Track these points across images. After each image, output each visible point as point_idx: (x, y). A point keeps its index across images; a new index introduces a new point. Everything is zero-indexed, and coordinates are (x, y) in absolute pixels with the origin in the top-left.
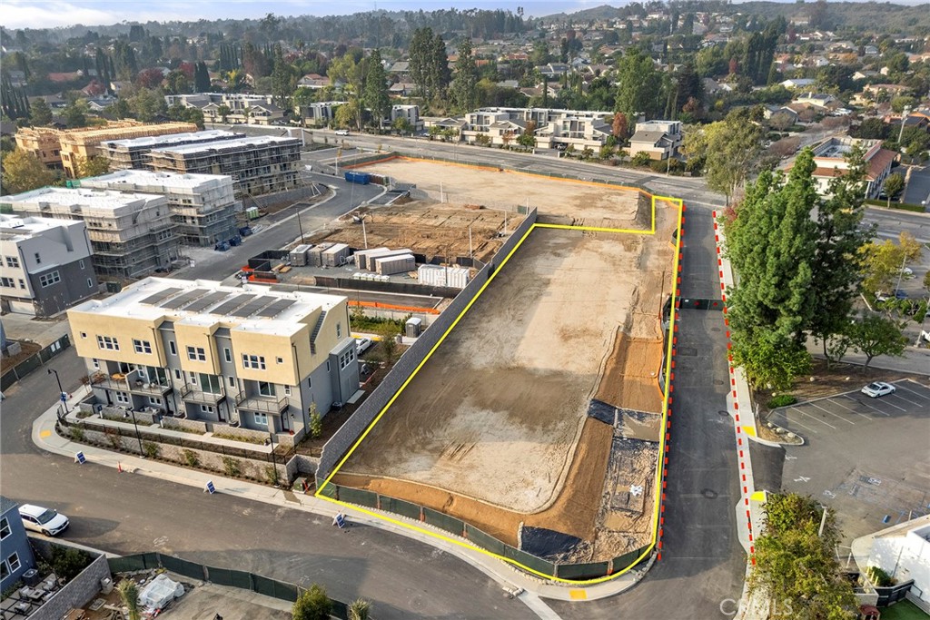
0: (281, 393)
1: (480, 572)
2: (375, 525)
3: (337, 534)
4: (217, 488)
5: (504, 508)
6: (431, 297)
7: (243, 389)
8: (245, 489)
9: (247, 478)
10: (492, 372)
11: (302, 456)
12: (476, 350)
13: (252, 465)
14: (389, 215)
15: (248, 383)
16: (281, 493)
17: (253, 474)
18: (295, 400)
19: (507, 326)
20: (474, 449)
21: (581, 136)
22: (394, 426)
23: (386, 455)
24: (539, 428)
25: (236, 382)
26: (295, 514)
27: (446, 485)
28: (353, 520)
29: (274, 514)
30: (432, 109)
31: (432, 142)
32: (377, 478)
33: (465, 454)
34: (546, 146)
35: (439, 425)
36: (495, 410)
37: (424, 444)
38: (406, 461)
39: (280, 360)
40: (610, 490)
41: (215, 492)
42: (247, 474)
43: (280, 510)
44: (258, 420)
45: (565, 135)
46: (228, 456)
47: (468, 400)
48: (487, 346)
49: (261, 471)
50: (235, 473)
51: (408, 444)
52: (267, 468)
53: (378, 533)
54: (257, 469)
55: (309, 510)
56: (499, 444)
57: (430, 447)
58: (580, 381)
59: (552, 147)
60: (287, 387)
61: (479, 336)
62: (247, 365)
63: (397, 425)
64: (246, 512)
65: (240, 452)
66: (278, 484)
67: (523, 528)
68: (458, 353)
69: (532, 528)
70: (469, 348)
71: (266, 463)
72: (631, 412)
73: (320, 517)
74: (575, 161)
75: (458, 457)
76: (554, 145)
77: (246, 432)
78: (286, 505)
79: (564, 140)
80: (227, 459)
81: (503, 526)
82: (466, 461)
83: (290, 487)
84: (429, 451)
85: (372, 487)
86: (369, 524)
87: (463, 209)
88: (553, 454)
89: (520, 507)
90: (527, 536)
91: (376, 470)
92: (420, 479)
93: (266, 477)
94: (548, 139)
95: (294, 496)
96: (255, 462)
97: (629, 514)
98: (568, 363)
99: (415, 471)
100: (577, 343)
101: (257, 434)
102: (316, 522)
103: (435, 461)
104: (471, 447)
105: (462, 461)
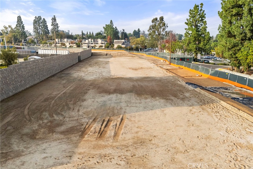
10: (102, 80)
12: (84, 75)
19: (98, 69)
21: (97, 44)
36: (122, 93)
37: (54, 127)
48: (91, 74)
58: (164, 78)
61: (83, 72)
70: (79, 75)
76: (89, 47)
79: (92, 45)
82: (126, 135)
94: (86, 45)
98: (147, 75)
104: (119, 119)
105: (120, 137)
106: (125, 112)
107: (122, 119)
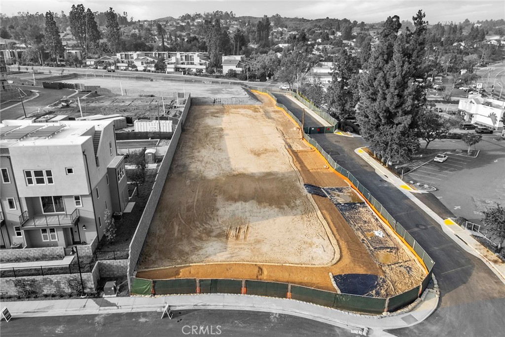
0: (70, 206)
1: (322, 323)
2: (203, 308)
3: (171, 326)
4: (13, 314)
5: (308, 266)
6: (150, 140)
7: (25, 209)
8: (48, 308)
9: (46, 296)
10: (224, 179)
11: (105, 262)
12: (202, 169)
13: (51, 281)
14: (87, 103)
15: (31, 201)
16: (91, 302)
17: (53, 290)
18: (87, 209)
19: (214, 153)
20: (250, 229)
21: (192, 64)
22: (172, 225)
23: (180, 247)
24: (285, 206)
25: (16, 203)
26: (116, 318)
27: (249, 259)
28: (178, 308)
29: (93, 324)
30: (90, 55)
31: (97, 70)
32: (184, 267)
33: (246, 233)
34: (172, 70)
35: (211, 218)
36: (246, 201)
37: (209, 233)
38: (201, 248)
39: (70, 171)
40: (362, 237)
41: (13, 319)
42: (45, 292)
43: (97, 319)
44: (46, 238)
45: (182, 64)
46: (20, 278)
47: (220, 199)
48: (209, 166)
49: (62, 285)
50: (31, 294)
51: (194, 236)
52: (69, 281)
53: (210, 314)
54: (57, 284)
55: (129, 311)
56: (266, 222)
57: (214, 234)
58: (287, 175)
59: (176, 71)
60: (77, 198)
61: (199, 161)
62: (30, 182)
63: (175, 223)
64: (59, 330)
65: (33, 272)
66: (84, 294)
67: (334, 277)
68: (190, 172)
69: (340, 276)
70: (196, 168)
71: (68, 276)
72: (332, 188)
73: (144, 314)
74: (193, 77)
75: (242, 236)
76: (177, 69)
77: (34, 252)
78: (101, 312)
79: (183, 66)
80: (19, 281)
81: (317, 280)
82: (251, 238)
83: (98, 294)
84: (215, 237)
85: (183, 275)
86: (196, 308)
87: (139, 97)
88: (310, 221)
89: (319, 262)
90: (341, 283)
91: (179, 261)
92: (224, 259)
93: (68, 290)
94: (173, 66)
95: (107, 301)
96: (54, 278)
97: (389, 250)
98: (270, 167)
99: (215, 254)
100: (266, 156)
101: (47, 251)
102: (143, 320)
103: (226, 243)
104: (246, 228)
105: (248, 239)
106: (249, 221)
107: (248, 227)
